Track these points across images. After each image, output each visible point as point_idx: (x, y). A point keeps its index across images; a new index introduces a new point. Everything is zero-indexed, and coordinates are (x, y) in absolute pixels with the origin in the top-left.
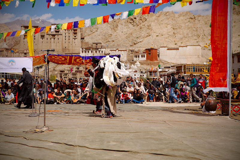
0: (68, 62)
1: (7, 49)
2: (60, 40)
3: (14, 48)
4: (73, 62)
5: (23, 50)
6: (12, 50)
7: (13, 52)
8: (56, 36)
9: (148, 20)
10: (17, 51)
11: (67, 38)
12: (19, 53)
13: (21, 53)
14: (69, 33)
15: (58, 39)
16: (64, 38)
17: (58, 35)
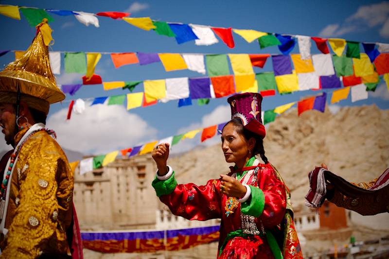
0: (126, 245)
2: (106, 193)
4: (138, 246)
8: (96, 186)
9: (316, 130)
11: (123, 188)
14: (127, 176)
15: (101, 191)
16: (115, 188)
17: (100, 182)
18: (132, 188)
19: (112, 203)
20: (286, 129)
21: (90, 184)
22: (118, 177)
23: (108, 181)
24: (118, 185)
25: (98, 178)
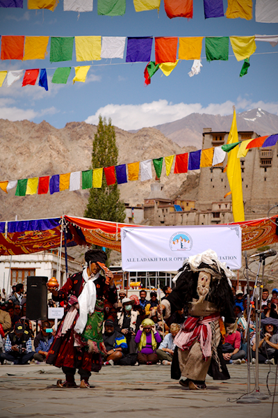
1: (163, 203)
3: (182, 198)
5: (208, 204)
6: (178, 203)
7: (180, 210)
10: (192, 206)
12: (199, 214)
13: (204, 213)
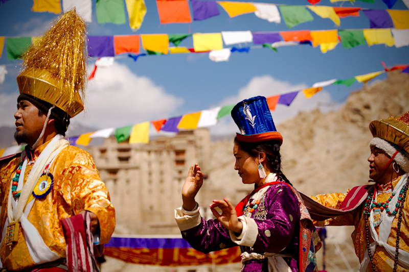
0: (161, 256)
2: (134, 184)
11: (155, 177)
14: (161, 163)
15: (128, 181)
16: (146, 178)
17: (127, 169)
18: (168, 178)
19: (141, 197)
20: (367, 107)
21: (113, 171)
22: (150, 164)
23: (137, 168)
24: (150, 174)
25: (123, 164)
